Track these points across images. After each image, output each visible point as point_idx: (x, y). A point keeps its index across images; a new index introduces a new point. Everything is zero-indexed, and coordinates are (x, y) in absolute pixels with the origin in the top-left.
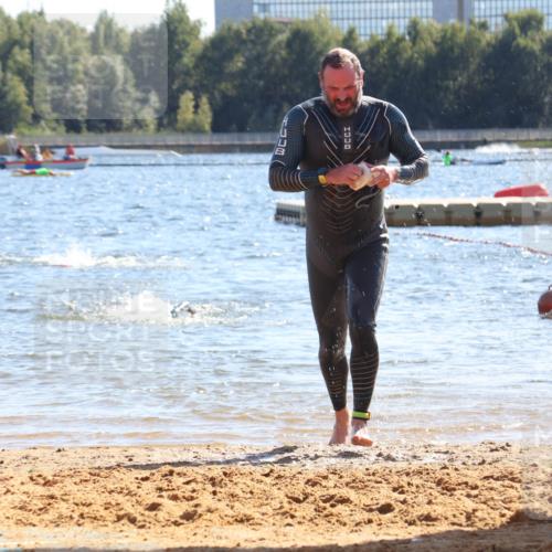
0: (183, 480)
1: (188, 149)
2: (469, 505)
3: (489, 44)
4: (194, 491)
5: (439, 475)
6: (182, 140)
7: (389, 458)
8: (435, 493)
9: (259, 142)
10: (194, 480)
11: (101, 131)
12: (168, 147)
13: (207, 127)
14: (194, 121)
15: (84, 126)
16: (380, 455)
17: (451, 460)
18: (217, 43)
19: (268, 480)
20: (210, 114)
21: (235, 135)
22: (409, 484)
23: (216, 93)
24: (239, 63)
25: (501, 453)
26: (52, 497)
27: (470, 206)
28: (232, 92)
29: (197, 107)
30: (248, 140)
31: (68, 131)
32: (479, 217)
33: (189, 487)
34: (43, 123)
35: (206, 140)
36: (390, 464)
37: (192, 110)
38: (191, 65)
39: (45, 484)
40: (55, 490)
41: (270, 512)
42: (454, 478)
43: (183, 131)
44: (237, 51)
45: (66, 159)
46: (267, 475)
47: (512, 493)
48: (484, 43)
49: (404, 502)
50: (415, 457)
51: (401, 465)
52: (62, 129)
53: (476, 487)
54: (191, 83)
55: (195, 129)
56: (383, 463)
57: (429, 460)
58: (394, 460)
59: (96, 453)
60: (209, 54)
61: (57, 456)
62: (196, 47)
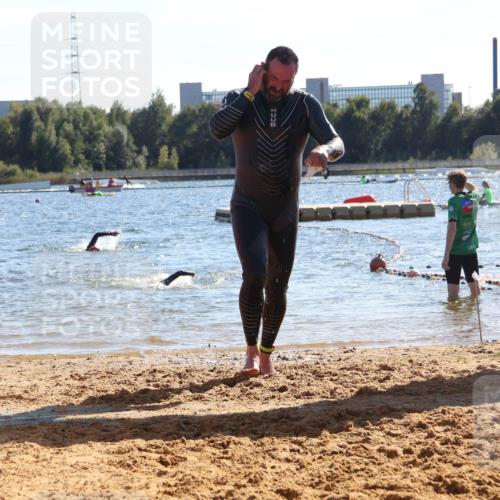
0: (162, 375)
1: (165, 179)
2: (332, 385)
3: (338, 116)
4: (168, 381)
5: (314, 368)
6: (161, 173)
7: (284, 359)
8: (311, 379)
9: (206, 174)
10: (169, 375)
11: (113, 169)
12: (153, 178)
13: (176, 166)
14: (168, 163)
15: (104, 167)
16: (279, 357)
17: (321, 359)
18: (181, 117)
19: (212, 374)
20: (177, 158)
21: (193, 170)
22: (297, 374)
23: (181, 147)
24: (194, 129)
25: (350, 354)
26: (84, 387)
27: (328, 209)
28: (190, 145)
29: (170, 154)
30: (200, 173)
31: (94, 170)
32: (334, 214)
33: (166, 379)
34: (80, 166)
35: (175, 173)
36: (285, 362)
37: (166, 156)
38: (167, 130)
39: (79, 380)
40: (86, 383)
41: (214, 393)
42: (323, 369)
43: (162, 169)
44: (193, 122)
45: (110, 186)
46: (212, 371)
47: (357, 377)
48: (336, 115)
49: (294, 385)
50: (300, 358)
51: (292, 363)
52: (92, 169)
53: (336, 375)
54: (166, 141)
55: (169, 167)
56: (281, 362)
57: (309, 359)
58: (287, 360)
59: (110, 360)
60: (177, 124)
61: (87, 363)
62: (169, 120)
